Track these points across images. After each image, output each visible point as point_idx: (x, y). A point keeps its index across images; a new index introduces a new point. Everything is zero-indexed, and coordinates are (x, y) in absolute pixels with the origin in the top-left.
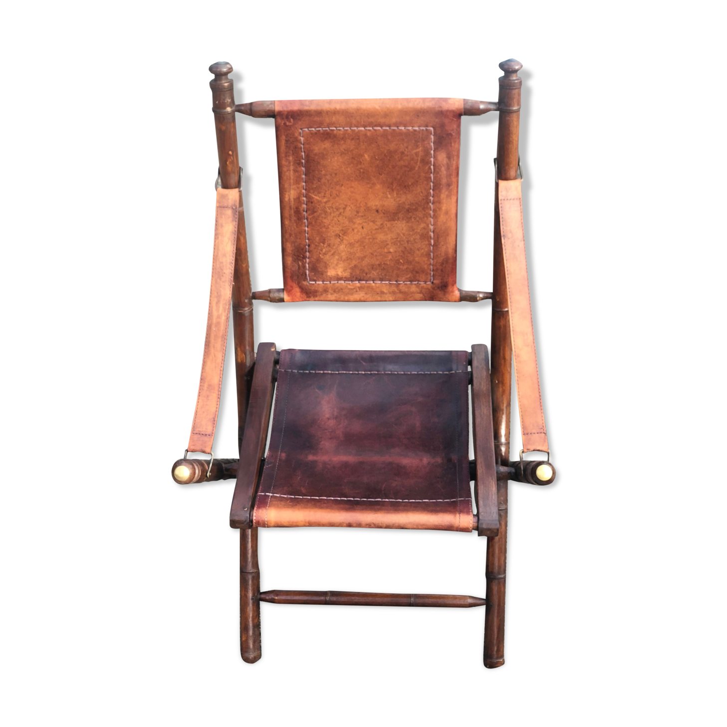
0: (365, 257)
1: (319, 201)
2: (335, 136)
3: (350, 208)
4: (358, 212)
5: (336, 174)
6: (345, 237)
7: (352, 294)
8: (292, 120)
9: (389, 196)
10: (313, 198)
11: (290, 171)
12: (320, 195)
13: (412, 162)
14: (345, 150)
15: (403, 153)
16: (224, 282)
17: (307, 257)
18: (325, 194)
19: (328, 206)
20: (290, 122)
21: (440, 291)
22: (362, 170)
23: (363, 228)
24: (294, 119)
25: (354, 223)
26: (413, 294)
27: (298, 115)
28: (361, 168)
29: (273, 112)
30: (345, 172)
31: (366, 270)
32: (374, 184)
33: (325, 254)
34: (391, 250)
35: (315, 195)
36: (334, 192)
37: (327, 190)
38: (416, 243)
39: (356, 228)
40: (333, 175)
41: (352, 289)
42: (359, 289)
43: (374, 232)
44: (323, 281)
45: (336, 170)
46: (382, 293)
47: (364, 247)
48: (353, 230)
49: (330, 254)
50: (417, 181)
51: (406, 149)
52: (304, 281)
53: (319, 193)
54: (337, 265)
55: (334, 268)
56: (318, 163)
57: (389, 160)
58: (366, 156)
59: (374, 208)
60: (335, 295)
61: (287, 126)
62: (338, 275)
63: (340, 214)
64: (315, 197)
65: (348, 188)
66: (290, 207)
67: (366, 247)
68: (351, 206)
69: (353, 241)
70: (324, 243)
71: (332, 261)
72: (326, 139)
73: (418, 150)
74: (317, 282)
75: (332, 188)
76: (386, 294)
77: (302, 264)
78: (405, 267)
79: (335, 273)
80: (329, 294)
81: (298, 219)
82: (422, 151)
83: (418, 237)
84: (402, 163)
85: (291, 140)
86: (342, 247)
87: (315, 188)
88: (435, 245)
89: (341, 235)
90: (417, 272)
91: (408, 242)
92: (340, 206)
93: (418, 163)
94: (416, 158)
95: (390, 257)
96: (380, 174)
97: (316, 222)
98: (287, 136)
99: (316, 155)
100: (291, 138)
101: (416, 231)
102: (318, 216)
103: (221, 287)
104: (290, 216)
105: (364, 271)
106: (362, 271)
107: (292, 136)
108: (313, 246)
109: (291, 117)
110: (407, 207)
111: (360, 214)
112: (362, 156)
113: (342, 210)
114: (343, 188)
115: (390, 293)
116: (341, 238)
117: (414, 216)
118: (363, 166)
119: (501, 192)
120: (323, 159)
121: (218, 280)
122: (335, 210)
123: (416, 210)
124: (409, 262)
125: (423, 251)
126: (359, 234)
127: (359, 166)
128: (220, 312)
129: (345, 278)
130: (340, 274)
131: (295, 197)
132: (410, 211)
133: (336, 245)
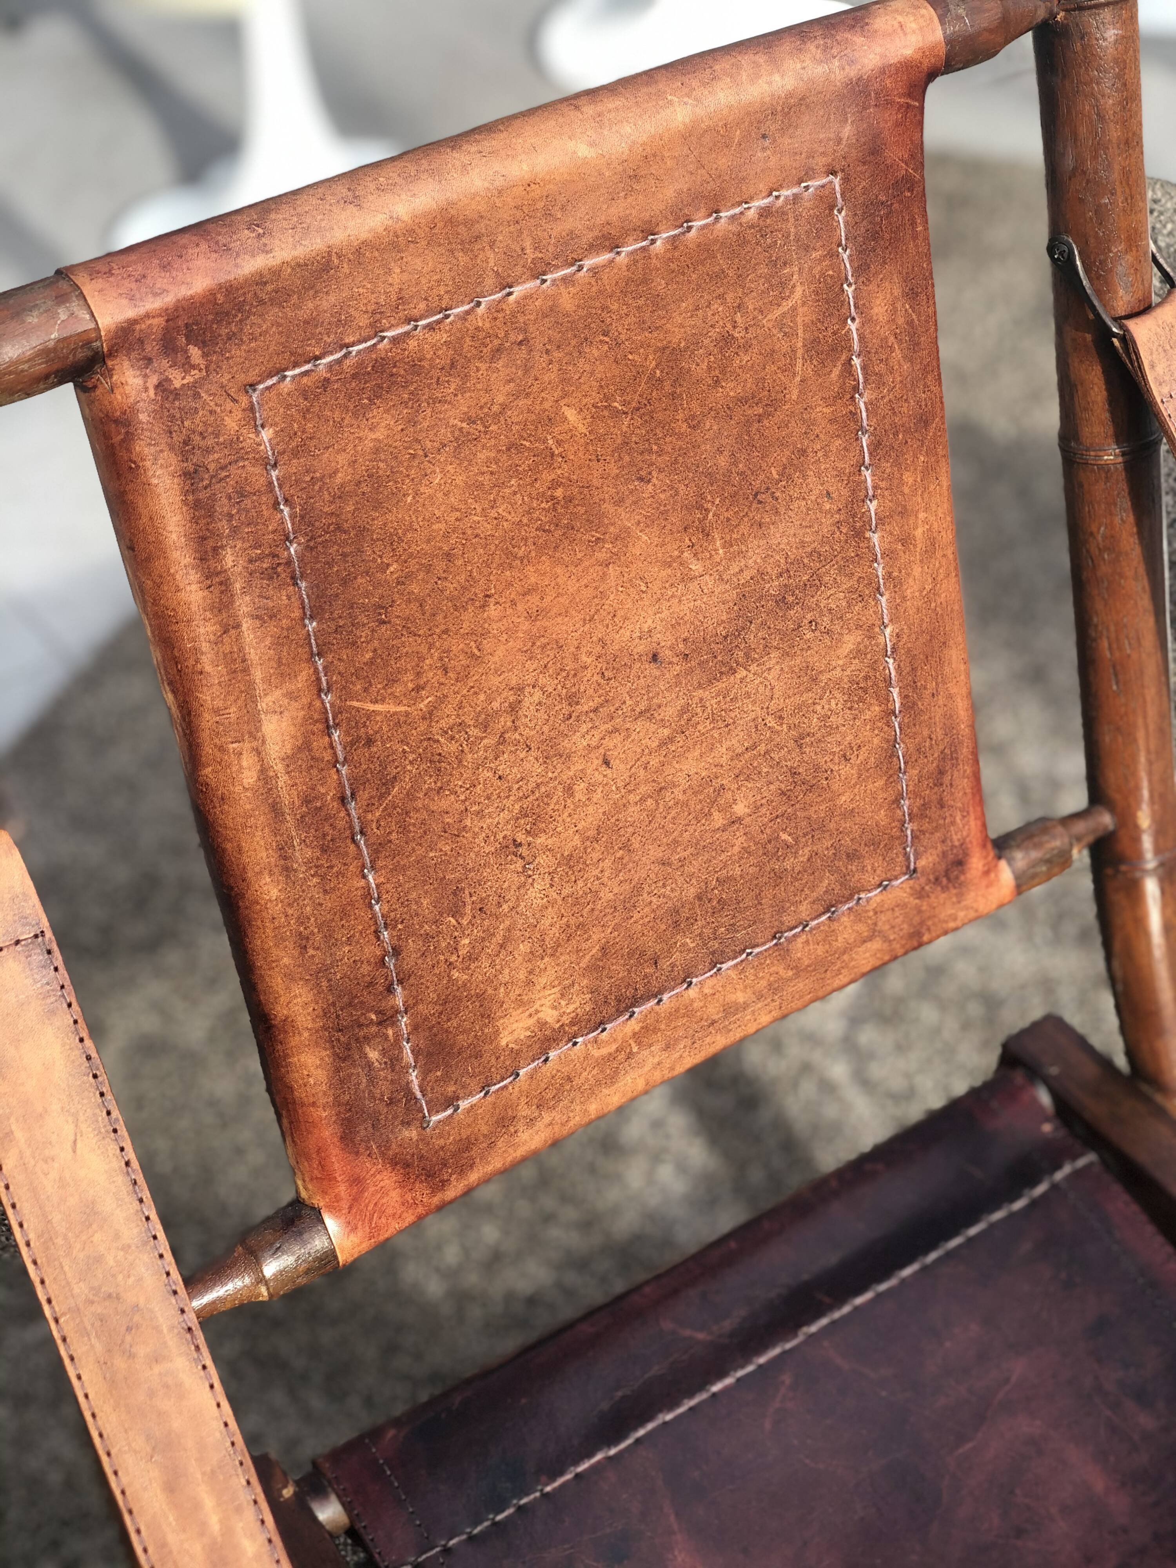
0: (638, 889)
1: (397, 722)
2: (415, 367)
3: (538, 695)
4: (573, 699)
5: (449, 556)
6: (541, 840)
7: (613, 1079)
8: (195, 352)
9: (696, 567)
10: (370, 715)
11: (238, 626)
12: (398, 689)
13: (771, 368)
14: (471, 421)
15: (727, 340)
16: (156, 1359)
17: (397, 1012)
18: (418, 674)
19: (443, 724)
20: (188, 366)
21: (945, 889)
22: (559, 493)
23: (607, 763)
24: (203, 344)
25: (567, 757)
26: (846, 957)
27: (222, 315)
28: (555, 484)
29: (88, 343)
30: (487, 528)
31: (651, 944)
32: (623, 537)
33: (472, 957)
34: (740, 809)
35: (376, 702)
36: (456, 645)
37: (423, 649)
38: (832, 730)
39: (581, 776)
40: (440, 566)
41: (611, 1057)
42: (639, 1044)
43: (654, 762)
44: (485, 1087)
45: (446, 536)
46: (731, 1010)
47: (626, 847)
48: (569, 790)
49: (492, 947)
50: (803, 452)
51: (738, 317)
52: (407, 1124)
53: (392, 681)
54: (530, 983)
55: (520, 1003)
56: (362, 531)
57: (673, 396)
58: (571, 414)
59: (641, 648)
60: (547, 1117)
61: (176, 394)
62: (542, 1025)
63: (502, 741)
64: (378, 707)
65: (513, 603)
66: (276, 810)
67: (636, 843)
68: (542, 681)
69: (577, 841)
70: (456, 913)
71: (505, 977)
72: (377, 394)
73: (786, 306)
74: (464, 1104)
75: (446, 631)
76: (745, 1006)
77: (384, 1053)
78: (804, 854)
79: (531, 1021)
80: (521, 1127)
81: (324, 850)
82: (804, 304)
83: (836, 702)
84: (731, 389)
85: (212, 461)
86: (535, 893)
87: (372, 662)
88: (909, 705)
89: (521, 837)
90: (852, 856)
91: (799, 742)
92: (496, 705)
93: (798, 367)
94: (785, 347)
95: (740, 841)
96: (641, 479)
97: (404, 829)
98: (185, 449)
99: (341, 496)
100: (208, 451)
101: (824, 678)
102: (410, 796)
103: (151, 1394)
104: (283, 851)
105: (642, 954)
106: (638, 955)
107: (210, 441)
108: (412, 945)
109: (191, 338)
110: (773, 587)
111: (586, 706)
112: (550, 420)
113: (505, 721)
114: (493, 611)
115: (760, 997)
116: (523, 850)
117: (809, 616)
118: (563, 470)
119: (1153, 367)
120: (377, 505)
121: (120, 1363)
122: (474, 732)
123: (816, 583)
124: (817, 828)
125: (863, 754)
126: (597, 796)
127: (547, 477)
128: (214, 1522)
129: (572, 1023)
130: (549, 1015)
131: (288, 749)
132: (790, 599)
133: (511, 895)
